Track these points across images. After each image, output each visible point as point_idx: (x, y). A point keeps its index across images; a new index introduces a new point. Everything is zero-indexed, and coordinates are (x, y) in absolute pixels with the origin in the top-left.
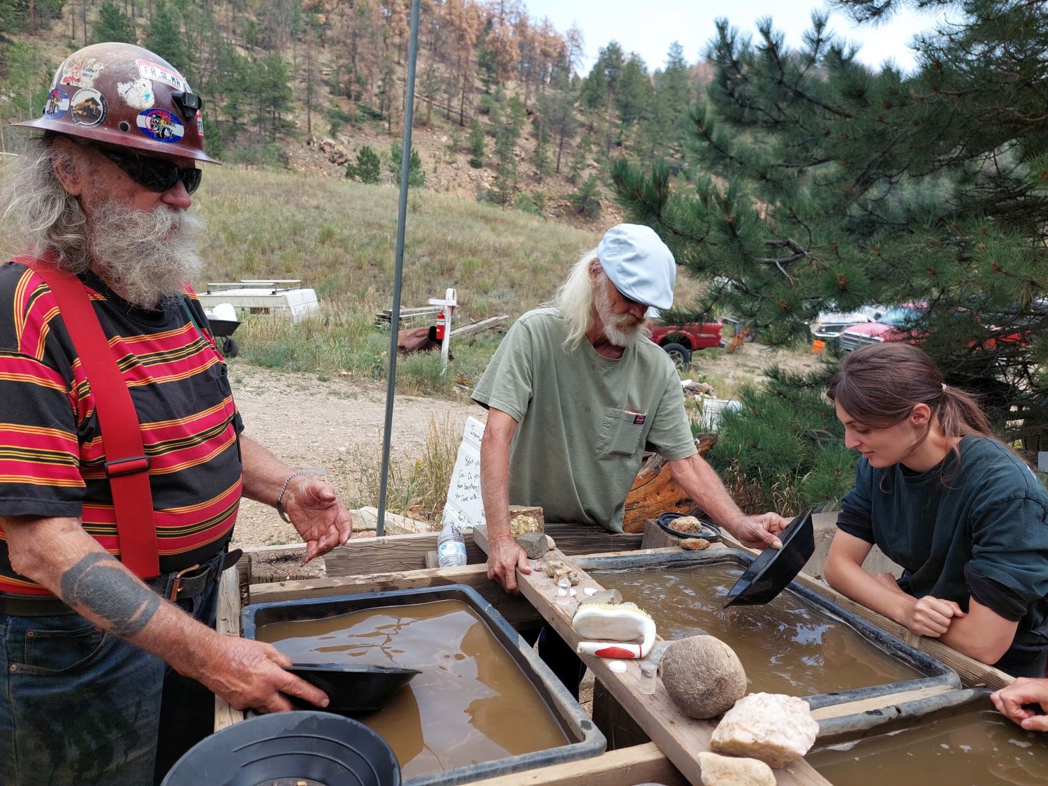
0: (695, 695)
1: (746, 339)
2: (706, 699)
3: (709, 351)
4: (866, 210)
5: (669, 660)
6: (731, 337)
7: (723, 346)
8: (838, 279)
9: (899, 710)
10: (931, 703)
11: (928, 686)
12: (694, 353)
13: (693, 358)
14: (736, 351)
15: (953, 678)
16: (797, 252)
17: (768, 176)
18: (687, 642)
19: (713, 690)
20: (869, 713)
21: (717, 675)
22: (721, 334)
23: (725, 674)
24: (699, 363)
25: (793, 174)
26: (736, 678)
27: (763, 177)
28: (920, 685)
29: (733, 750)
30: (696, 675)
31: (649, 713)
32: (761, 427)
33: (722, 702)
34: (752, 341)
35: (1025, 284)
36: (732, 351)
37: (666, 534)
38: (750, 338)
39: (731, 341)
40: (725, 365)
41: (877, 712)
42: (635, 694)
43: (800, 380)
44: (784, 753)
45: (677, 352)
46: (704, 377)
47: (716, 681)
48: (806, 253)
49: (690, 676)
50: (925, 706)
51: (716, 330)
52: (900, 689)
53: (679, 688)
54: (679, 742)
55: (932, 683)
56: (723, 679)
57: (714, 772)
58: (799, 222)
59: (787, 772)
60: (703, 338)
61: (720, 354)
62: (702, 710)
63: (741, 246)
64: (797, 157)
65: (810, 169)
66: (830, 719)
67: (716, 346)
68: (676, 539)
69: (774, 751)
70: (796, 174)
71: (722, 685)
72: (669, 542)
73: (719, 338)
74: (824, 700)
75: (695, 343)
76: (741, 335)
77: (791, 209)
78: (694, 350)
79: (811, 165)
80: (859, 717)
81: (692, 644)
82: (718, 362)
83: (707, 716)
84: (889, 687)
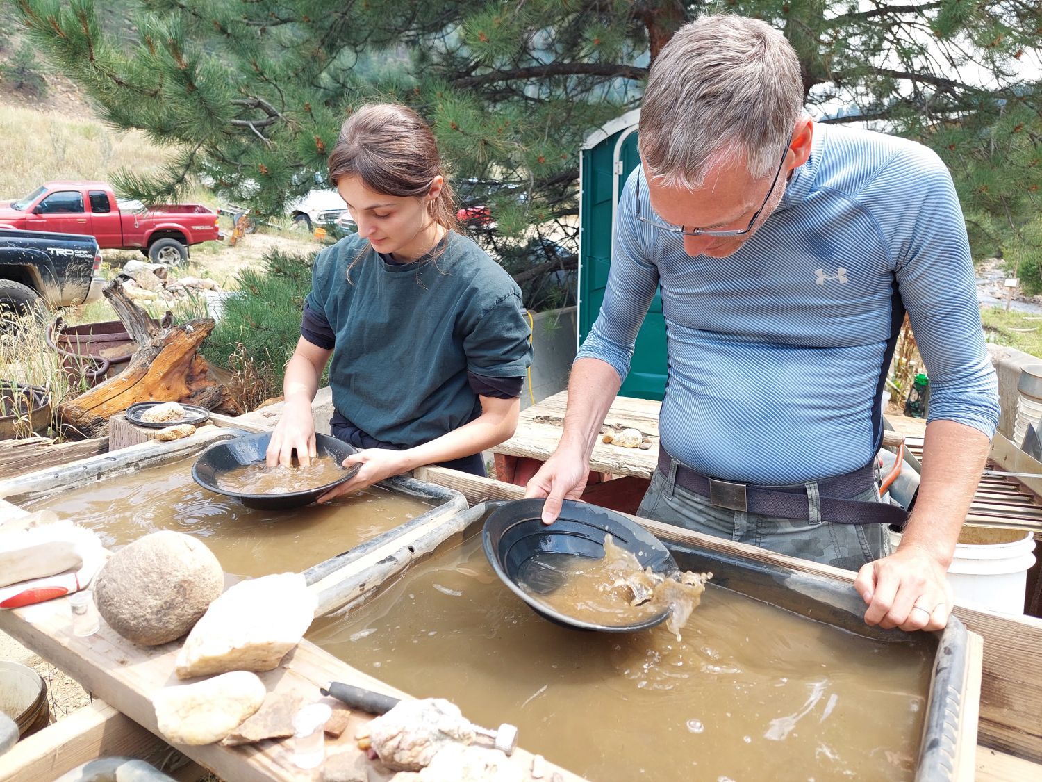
0: (148, 616)
1: (246, 231)
2: (165, 615)
3: (209, 245)
4: (339, 82)
5: (104, 581)
6: (231, 229)
7: (222, 238)
8: (316, 142)
9: (412, 550)
10: (441, 532)
11: (438, 516)
12: (192, 247)
13: (191, 254)
14: (238, 243)
15: (460, 500)
16: (271, 114)
17: (229, 31)
18: (130, 548)
19: (173, 600)
20: (382, 562)
21: (176, 580)
22: (217, 225)
23: (187, 574)
24: (199, 258)
25: (256, 32)
26: (205, 575)
27: (223, 31)
28: (431, 517)
29: (207, 670)
30: (146, 589)
31: (87, 662)
32: (263, 306)
33: (189, 611)
34: (254, 232)
35: (479, 144)
36: (233, 243)
37: (138, 429)
38: (251, 229)
39: (231, 233)
40: (229, 258)
41: (390, 558)
42: (65, 642)
43: (303, 261)
44: (272, 648)
45: (172, 249)
46: (207, 273)
47: (175, 587)
48: (280, 114)
49: (136, 593)
50: (436, 536)
51: (211, 222)
52: (412, 527)
53: (122, 613)
54: (131, 687)
55: (441, 511)
56: (185, 581)
57: (177, 711)
58: (267, 80)
59: (284, 668)
60: (198, 231)
61: (221, 248)
62: (163, 631)
63: (202, 100)
64: (258, 16)
65: (274, 30)
66: (339, 584)
67: (214, 239)
68: (150, 431)
69: (260, 652)
70: (259, 33)
71: (185, 589)
72: (142, 437)
73: (217, 229)
74: (332, 565)
75: (190, 236)
76: (240, 226)
77: (255, 65)
78: (191, 245)
79: (273, 25)
80: (371, 570)
81: (136, 550)
82: (221, 257)
83: (172, 637)
84: (401, 528)
